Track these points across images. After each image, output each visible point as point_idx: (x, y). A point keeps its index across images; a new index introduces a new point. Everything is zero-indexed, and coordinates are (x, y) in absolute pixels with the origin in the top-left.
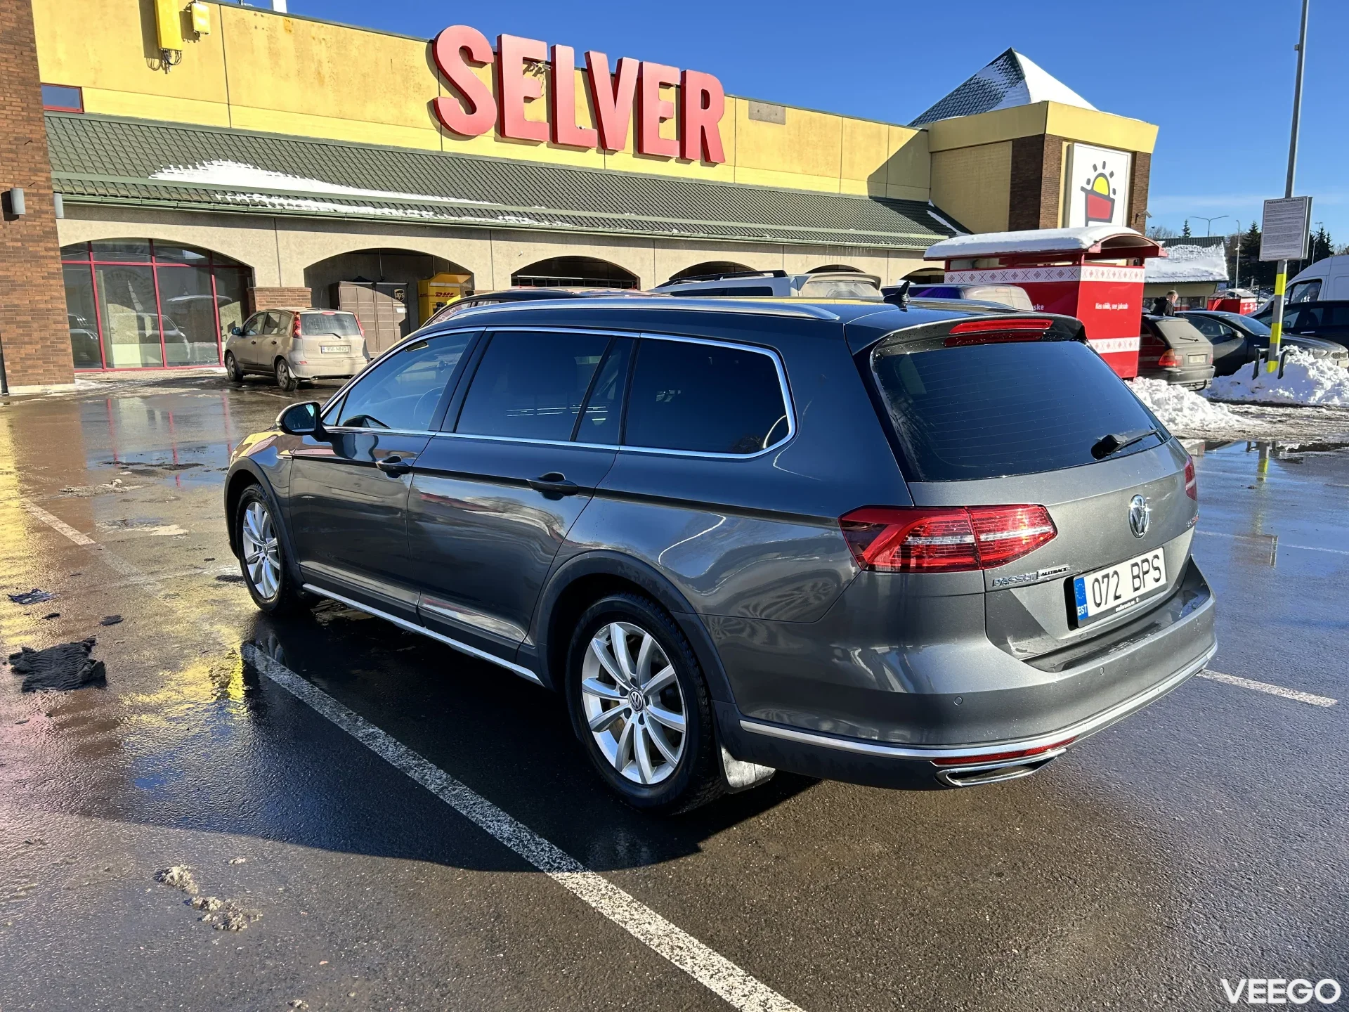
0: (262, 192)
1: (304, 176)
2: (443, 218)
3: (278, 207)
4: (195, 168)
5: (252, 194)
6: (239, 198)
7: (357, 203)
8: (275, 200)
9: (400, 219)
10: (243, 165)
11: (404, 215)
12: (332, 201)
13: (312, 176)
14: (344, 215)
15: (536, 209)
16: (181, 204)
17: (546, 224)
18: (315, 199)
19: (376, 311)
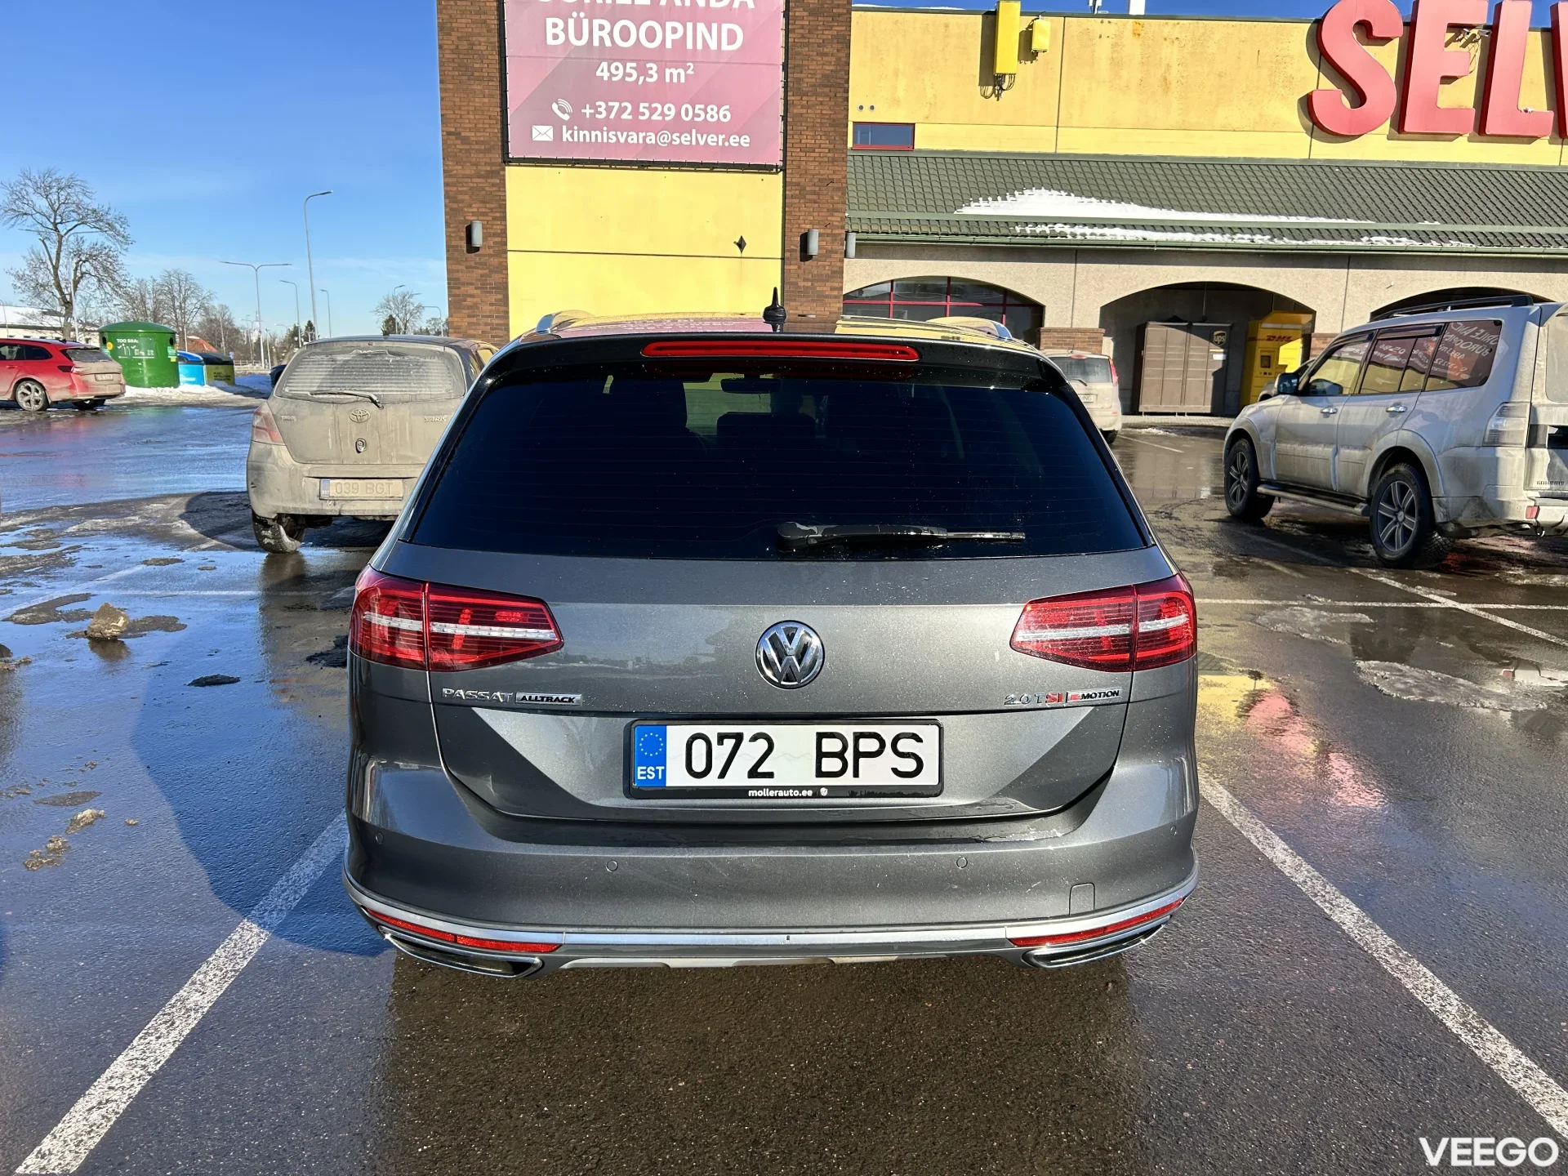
0: (1066, 221)
1: (1120, 200)
2: (1282, 243)
3: (1079, 237)
4: (1004, 199)
5: (1055, 224)
6: (1038, 229)
7: (1173, 229)
8: (1078, 230)
9: (1223, 246)
10: (1055, 193)
11: (1230, 241)
12: (1144, 228)
13: (1130, 200)
14: (1154, 244)
15: (1426, 225)
16: (978, 239)
17: (1435, 245)
18: (1124, 227)
19: (1187, 357)
